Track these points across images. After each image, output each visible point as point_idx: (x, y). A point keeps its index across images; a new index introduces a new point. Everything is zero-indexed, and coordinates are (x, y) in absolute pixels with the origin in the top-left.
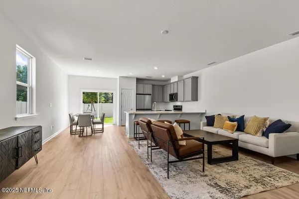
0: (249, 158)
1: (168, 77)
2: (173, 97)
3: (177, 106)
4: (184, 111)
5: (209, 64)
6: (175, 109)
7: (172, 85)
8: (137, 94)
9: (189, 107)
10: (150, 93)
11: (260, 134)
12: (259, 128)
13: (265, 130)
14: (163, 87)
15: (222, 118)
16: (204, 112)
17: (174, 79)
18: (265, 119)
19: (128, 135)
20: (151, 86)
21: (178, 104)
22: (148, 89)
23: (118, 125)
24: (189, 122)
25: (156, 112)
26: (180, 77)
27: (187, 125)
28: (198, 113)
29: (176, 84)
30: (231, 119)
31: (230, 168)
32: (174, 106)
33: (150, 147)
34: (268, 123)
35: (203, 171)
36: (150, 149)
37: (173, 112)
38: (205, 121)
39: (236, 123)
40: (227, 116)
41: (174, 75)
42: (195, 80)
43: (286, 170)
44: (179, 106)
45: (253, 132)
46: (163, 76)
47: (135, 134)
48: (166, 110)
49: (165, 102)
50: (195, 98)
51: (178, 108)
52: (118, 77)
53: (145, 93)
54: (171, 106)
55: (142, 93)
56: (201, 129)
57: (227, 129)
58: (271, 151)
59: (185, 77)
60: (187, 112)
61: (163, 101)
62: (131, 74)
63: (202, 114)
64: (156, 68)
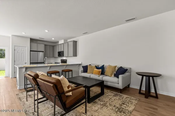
0: (109, 91)
1: (57, 40)
2: (61, 54)
3: (63, 60)
4: (68, 63)
5: (84, 34)
6: (62, 62)
7: (60, 46)
8: (30, 51)
9: (71, 61)
10: (43, 51)
11: (113, 76)
12: (113, 72)
13: (115, 73)
14: (53, 46)
15: (92, 67)
16: (81, 63)
17: (61, 42)
18: (115, 67)
19: (18, 87)
20: (43, 45)
21: (64, 58)
22: (41, 47)
23: (11, 77)
24: (71, 71)
25: (46, 65)
26: (65, 40)
27: (70, 73)
28: (77, 64)
29: (62, 45)
30: (97, 67)
31: (102, 103)
32: (61, 60)
33: (36, 100)
34: (117, 69)
35: (86, 112)
36: (36, 102)
37: (60, 64)
38: (82, 69)
39: (100, 70)
40: (95, 65)
41: (61, 39)
42: (75, 43)
43: (129, 96)
44: (65, 60)
45: (110, 75)
46: (53, 39)
47: (25, 85)
48: (55, 63)
49: (55, 57)
50: (75, 54)
51: (64, 61)
52: (10, 36)
53: (38, 50)
54: (59, 60)
55: (36, 50)
56: (80, 75)
57: (95, 74)
58: (120, 86)
59: (69, 40)
60: (70, 64)
61: (54, 57)
62: (23, 34)
63: (80, 65)
64: (47, 31)
